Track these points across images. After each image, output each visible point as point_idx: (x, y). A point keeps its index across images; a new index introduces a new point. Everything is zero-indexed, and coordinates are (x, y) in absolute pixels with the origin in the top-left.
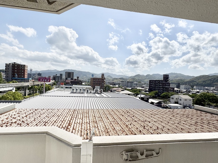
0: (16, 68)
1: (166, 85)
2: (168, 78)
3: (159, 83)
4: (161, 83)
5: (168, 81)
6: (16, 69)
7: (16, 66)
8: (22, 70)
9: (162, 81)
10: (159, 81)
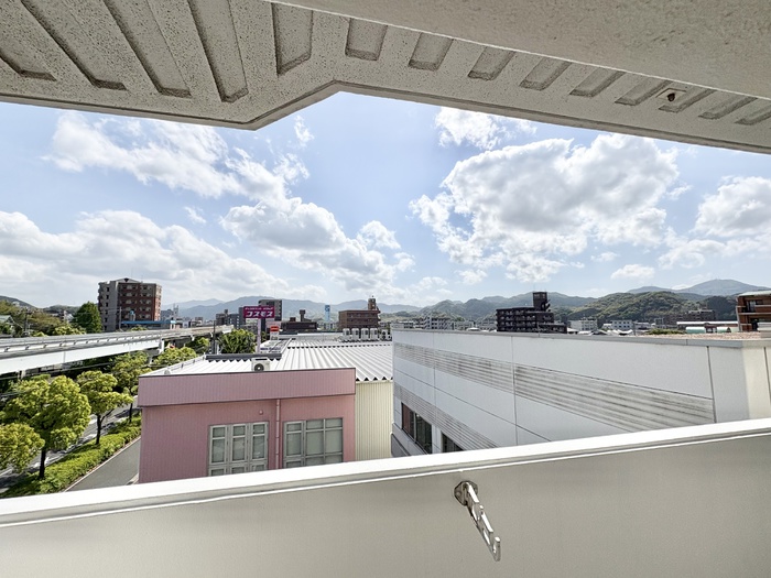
0: (129, 295)
1: (544, 320)
2: (546, 301)
3: (526, 315)
4: (531, 315)
5: (546, 308)
6: (129, 298)
7: (129, 287)
8: (148, 298)
9: (530, 309)
10: (523, 309)
